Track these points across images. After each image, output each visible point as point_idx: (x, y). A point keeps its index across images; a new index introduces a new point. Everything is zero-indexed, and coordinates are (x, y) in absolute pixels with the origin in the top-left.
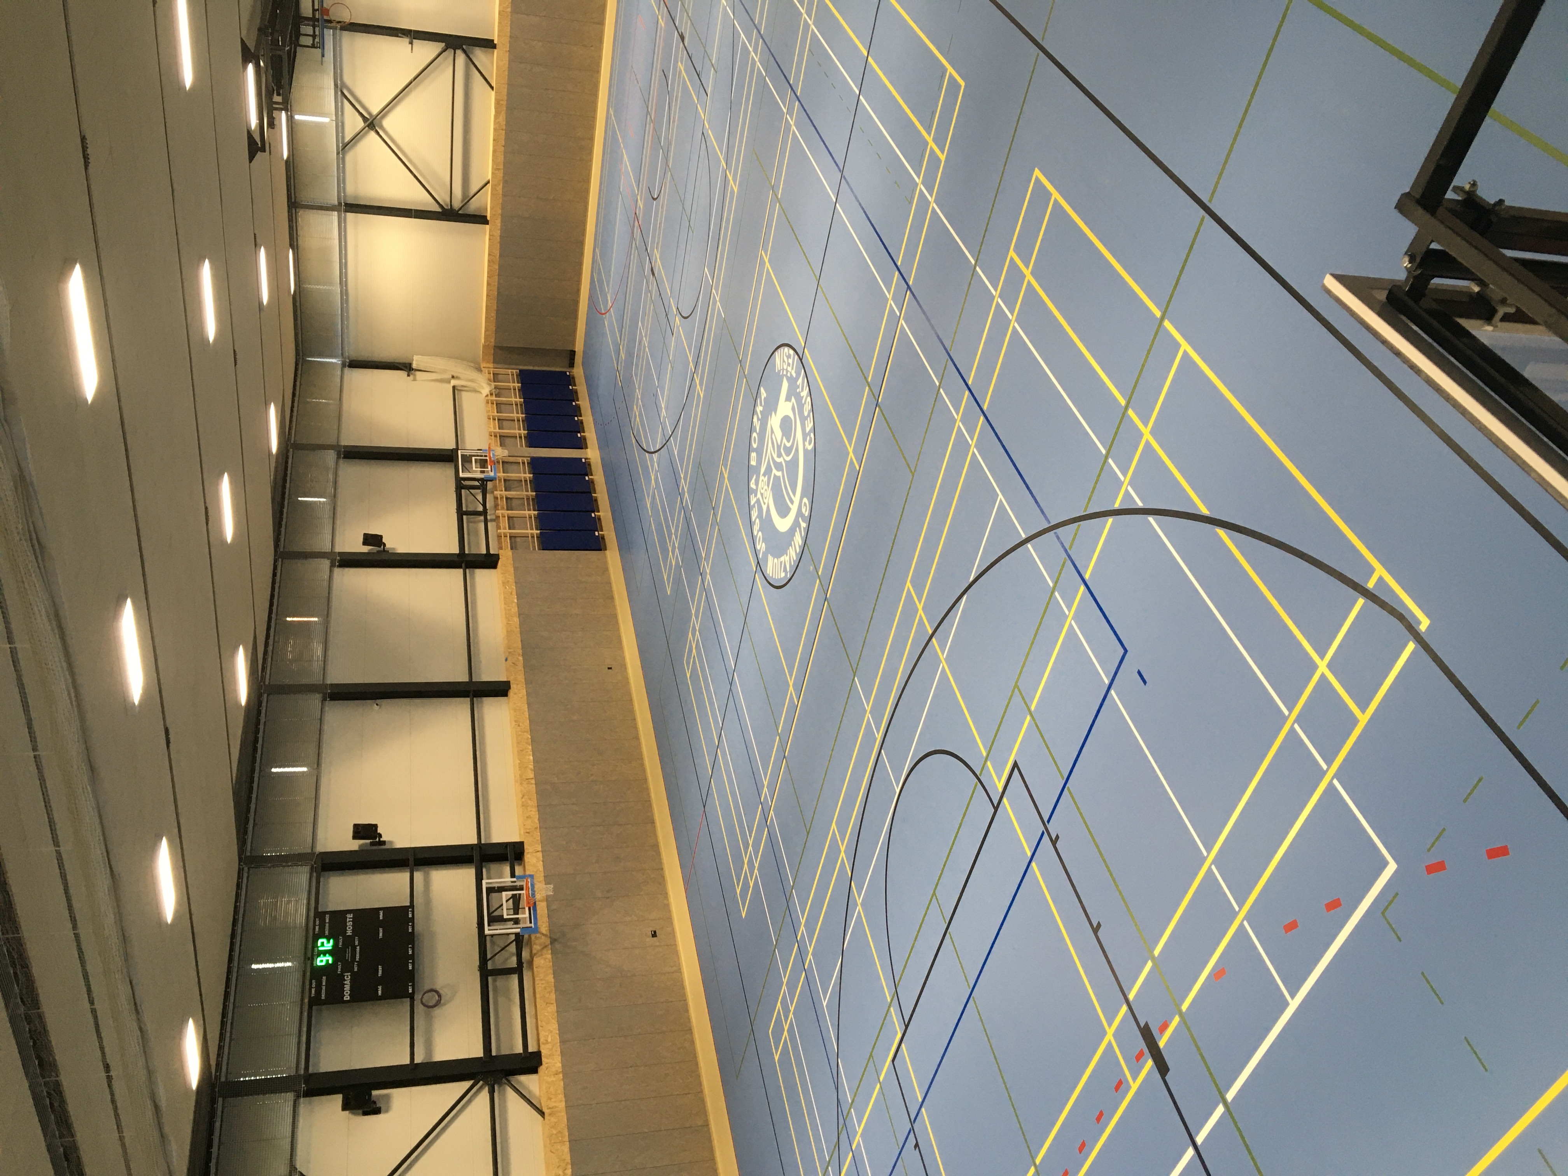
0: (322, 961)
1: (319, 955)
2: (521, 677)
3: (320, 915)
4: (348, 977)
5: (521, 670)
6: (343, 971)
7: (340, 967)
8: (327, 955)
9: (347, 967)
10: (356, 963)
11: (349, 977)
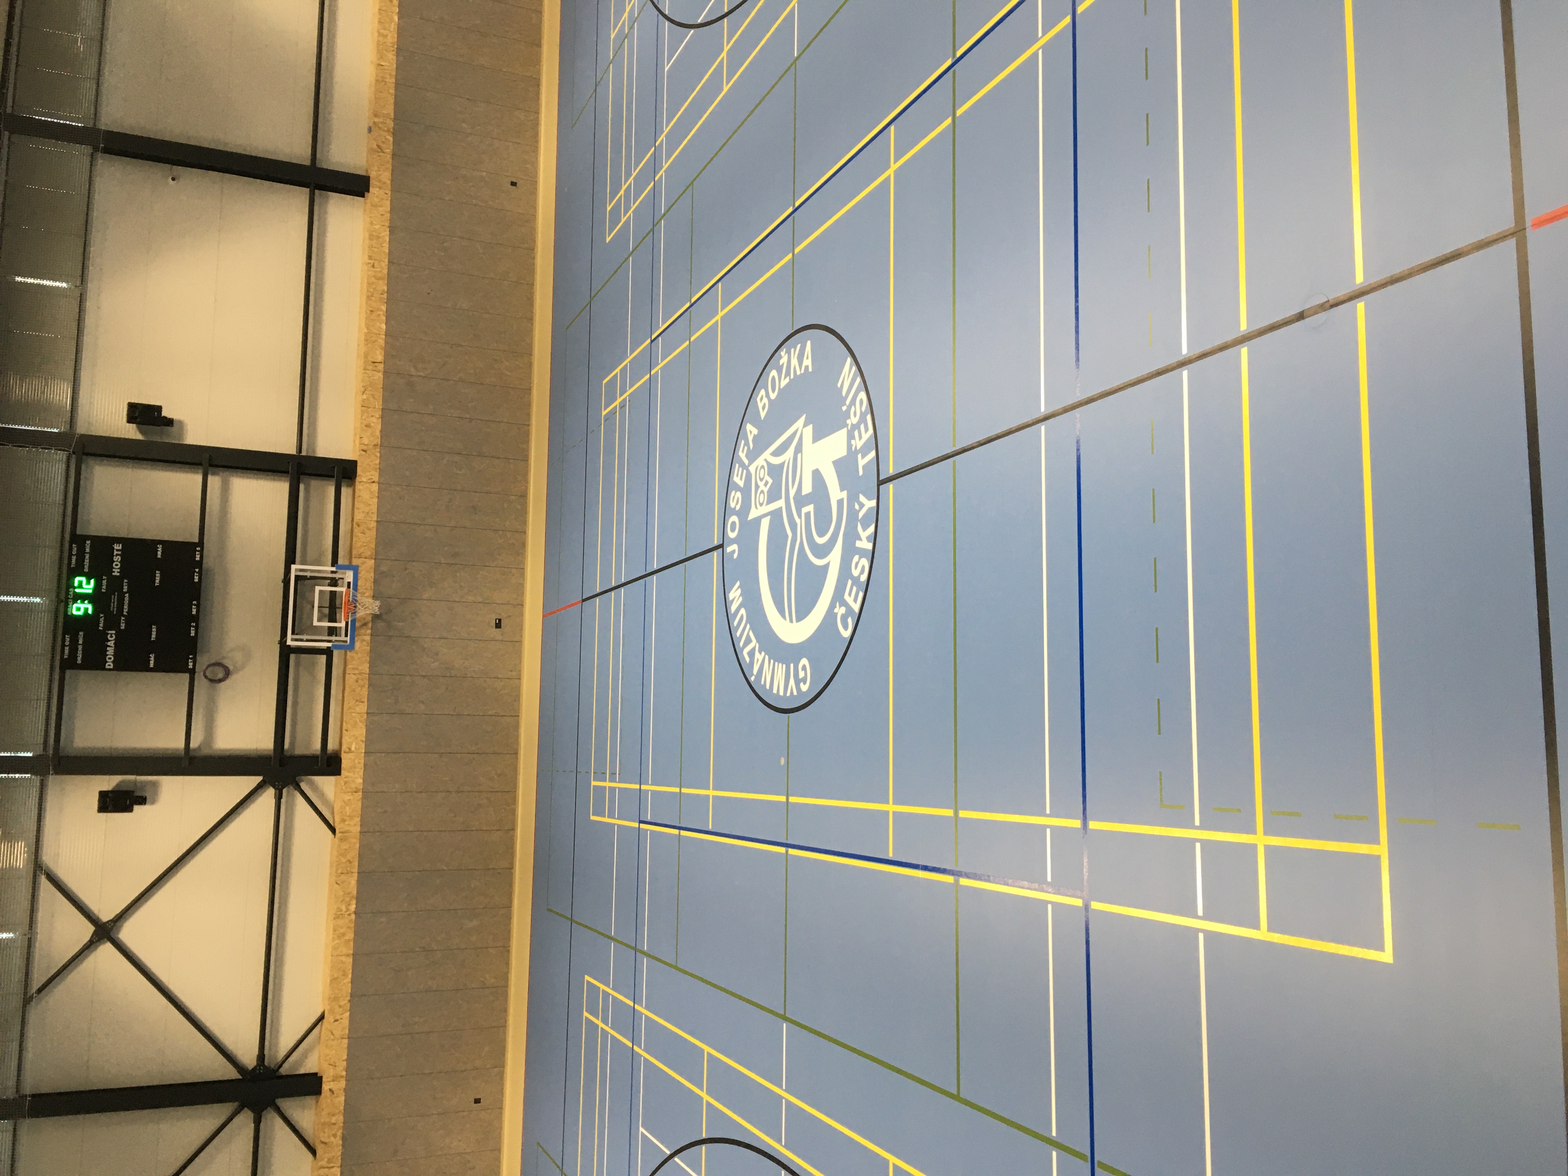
0: (80, 609)
1: (75, 601)
2: (386, 176)
3: (78, 539)
4: (112, 637)
5: (388, 162)
6: (107, 627)
7: (102, 620)
8: (86, 602)
9: (112, 623)
10: (123, 618)
11: (114, 636)
